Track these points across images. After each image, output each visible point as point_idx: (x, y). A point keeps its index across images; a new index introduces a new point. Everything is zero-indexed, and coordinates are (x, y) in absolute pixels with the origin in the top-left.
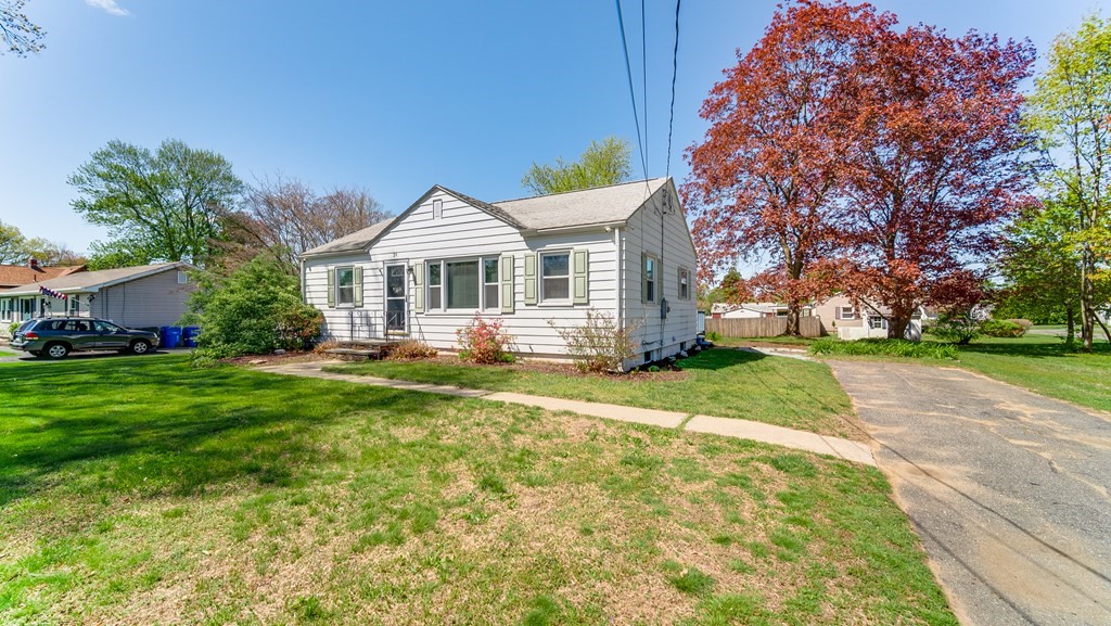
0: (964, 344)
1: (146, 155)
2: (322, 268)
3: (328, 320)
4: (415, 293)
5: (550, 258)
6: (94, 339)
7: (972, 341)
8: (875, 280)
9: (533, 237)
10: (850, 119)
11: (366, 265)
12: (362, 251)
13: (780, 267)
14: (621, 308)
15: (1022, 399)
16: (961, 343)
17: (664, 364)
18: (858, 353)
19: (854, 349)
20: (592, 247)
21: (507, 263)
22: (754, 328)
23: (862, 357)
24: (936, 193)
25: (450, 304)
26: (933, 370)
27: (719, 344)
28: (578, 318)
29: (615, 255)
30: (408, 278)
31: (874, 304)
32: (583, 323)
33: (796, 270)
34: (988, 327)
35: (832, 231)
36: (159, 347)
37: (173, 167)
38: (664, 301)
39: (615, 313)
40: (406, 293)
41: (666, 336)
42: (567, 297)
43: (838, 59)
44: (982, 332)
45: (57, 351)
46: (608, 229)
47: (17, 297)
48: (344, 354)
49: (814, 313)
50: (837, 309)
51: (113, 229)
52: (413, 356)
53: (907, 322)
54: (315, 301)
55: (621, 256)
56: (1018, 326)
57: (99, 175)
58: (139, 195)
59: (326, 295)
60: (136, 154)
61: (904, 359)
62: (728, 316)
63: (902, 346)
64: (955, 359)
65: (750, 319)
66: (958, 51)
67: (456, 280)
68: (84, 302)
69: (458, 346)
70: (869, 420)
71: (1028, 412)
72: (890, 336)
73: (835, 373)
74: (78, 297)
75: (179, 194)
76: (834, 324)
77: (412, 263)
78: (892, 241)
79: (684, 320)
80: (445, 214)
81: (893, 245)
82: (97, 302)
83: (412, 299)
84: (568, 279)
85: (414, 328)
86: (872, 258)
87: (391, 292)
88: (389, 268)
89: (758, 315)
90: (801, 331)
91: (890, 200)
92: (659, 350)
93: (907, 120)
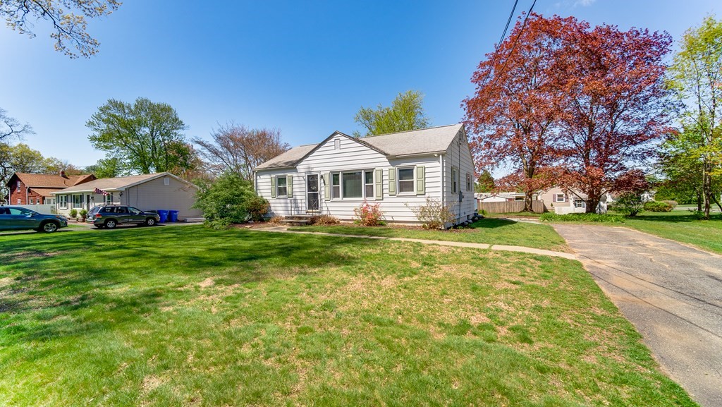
0: (633, 215)
1: (129, 107)
2: (268, 176)
3: (272, 205)
4: (324, 190)
5: (403, 170)
6: (128, 218)
7: (638, 214)
8: (577, 179)
9: (393, 159)
10: (562, 84)
11: (294, 175)
12: (292, 166)
13: (519, 171)
14: (443, 196)
15: (651, 239)
16: (632, 215)
17: (463, 225)
18: (568, 220)
19: (565, 218)
20: (427, 165)
21: (379, 173)
22: (502, 208)
23: (570, 222)
24: (615, 125)
25: (345, 196)
26: (609, 228)
27: (487, 216)
28: (422, 202)
29: (440, 169)
30: (320, 181)
31: (577, 192)
32: (425, 205)
33: (531, 173)
34: (648, 206)
35: (551, 149)
36: (159, 222)
37: (143, 114)
38: (460, 192)
39: (441, 199)
40: (319, 189)
41: (462, 212)
42: (413, 191)
43: (555, 48)
44: (646, 209)
45: (111, 224)
46: (436, 155)
47: (71, 194)
48: (291, 222)
49: (539, 198)
50: (554, 196)
51: (108, 152)
52: (330, 223)
53: (597, 203)
54: (263, 195)
55: (443, 169)
56: (668, 205)
57: (103, 121)
58: (123, 131)
59: (270, 191)
60: (123, 106)
61: (593, 223)
62: (485, 201)
63: (592, 216)
64: (623, 222)
65: (499, 203)
66: (626, 39)
67: (348, 183)
68: (116, 196)
69: (355, 218)
70: (574, 247)
71: (651, 244)
72: (587, 212)
73: (556, 230)
74: (112, 193)
75: (147, 130)
76: (552, 205)
77: (322, 173)
78: (588, 154)
79: (469, 202)
80: (342, 147)
81: (588, 158)
82: (124, 196)
83: (323, 193)
84: (413, 182)
85: (325, 209)
86: (576, 164)
87: (310, 189)
88: (308, 176)
89: (504, 200)
90: (533, 209)
91: (586, 130)
92: (458, 219)
93: (595, 86)
